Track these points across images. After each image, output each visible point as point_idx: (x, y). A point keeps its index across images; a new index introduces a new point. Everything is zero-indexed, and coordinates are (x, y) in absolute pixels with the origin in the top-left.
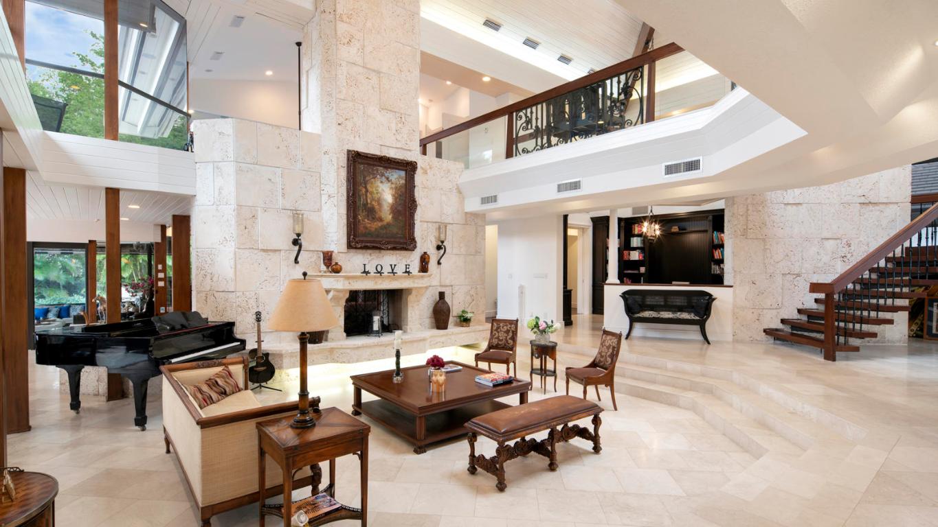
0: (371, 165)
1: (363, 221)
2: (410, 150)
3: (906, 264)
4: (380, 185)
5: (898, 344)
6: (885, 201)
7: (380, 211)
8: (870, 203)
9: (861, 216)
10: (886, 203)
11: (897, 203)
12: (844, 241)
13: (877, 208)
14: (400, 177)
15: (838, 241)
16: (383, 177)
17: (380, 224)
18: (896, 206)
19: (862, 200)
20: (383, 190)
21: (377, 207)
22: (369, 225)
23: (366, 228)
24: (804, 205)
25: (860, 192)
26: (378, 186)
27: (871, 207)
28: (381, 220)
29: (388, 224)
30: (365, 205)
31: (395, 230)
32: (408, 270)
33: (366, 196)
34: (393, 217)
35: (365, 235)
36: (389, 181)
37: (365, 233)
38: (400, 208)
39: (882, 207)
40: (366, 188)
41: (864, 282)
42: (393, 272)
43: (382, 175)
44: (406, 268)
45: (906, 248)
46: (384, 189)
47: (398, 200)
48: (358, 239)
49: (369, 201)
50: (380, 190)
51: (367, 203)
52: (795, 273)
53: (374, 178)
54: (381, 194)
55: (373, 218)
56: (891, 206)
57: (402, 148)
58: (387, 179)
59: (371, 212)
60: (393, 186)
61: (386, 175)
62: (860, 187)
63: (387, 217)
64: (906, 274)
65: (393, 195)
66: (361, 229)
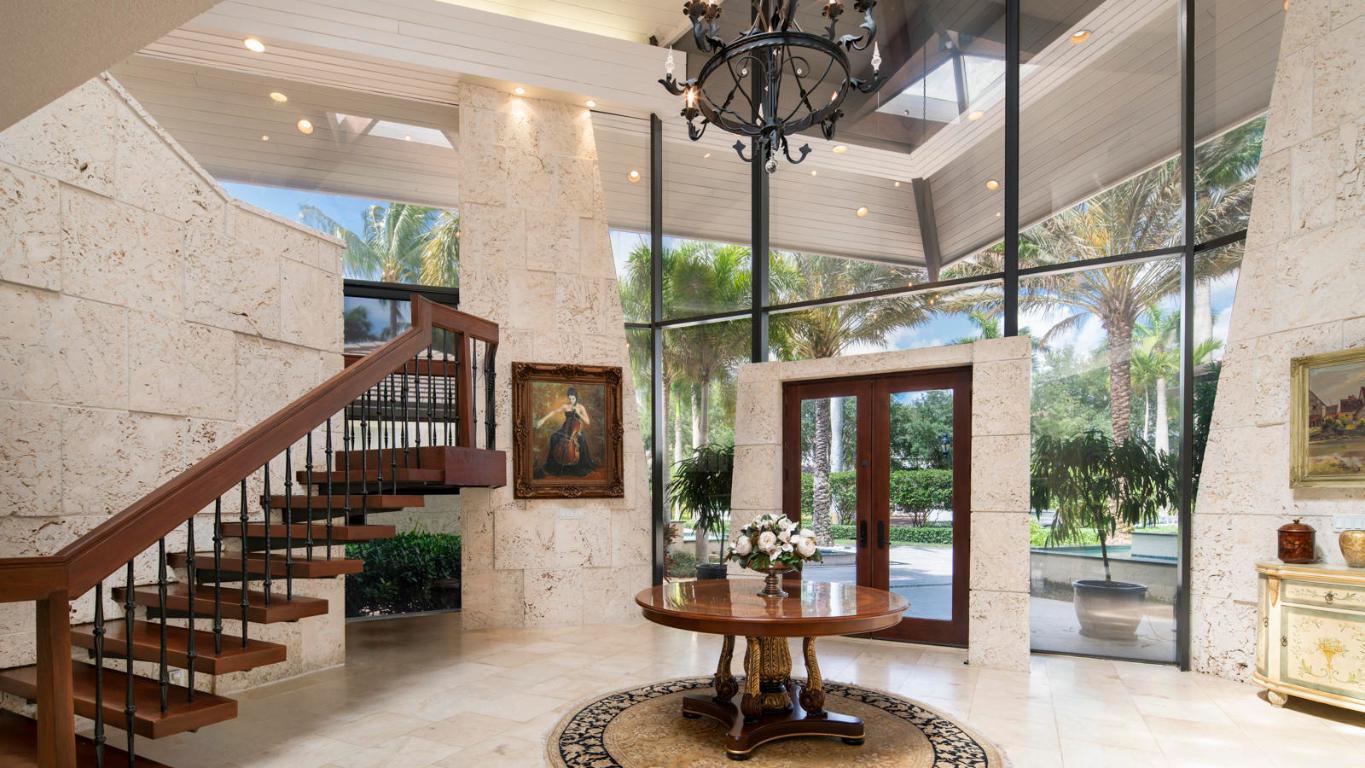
3: (339, 488)
5: (327, 668)
6: (293, 339)
8: (260, 336)
9: (237, 363)
10: (297, 346)
11: (319, 350)
12: (197, 424)
13: (277, 352)
15: (182, 425)
18: (315, 357)
19: (241, 324)
24: (69, 303)
25: (237, 303)
27: (262, 348)
39: (286, 352)
41: (251, 533)
45: (338, 454)
52: (40, 512)
56: (307, 354)
62: (235, 291)
64: (337, 513)
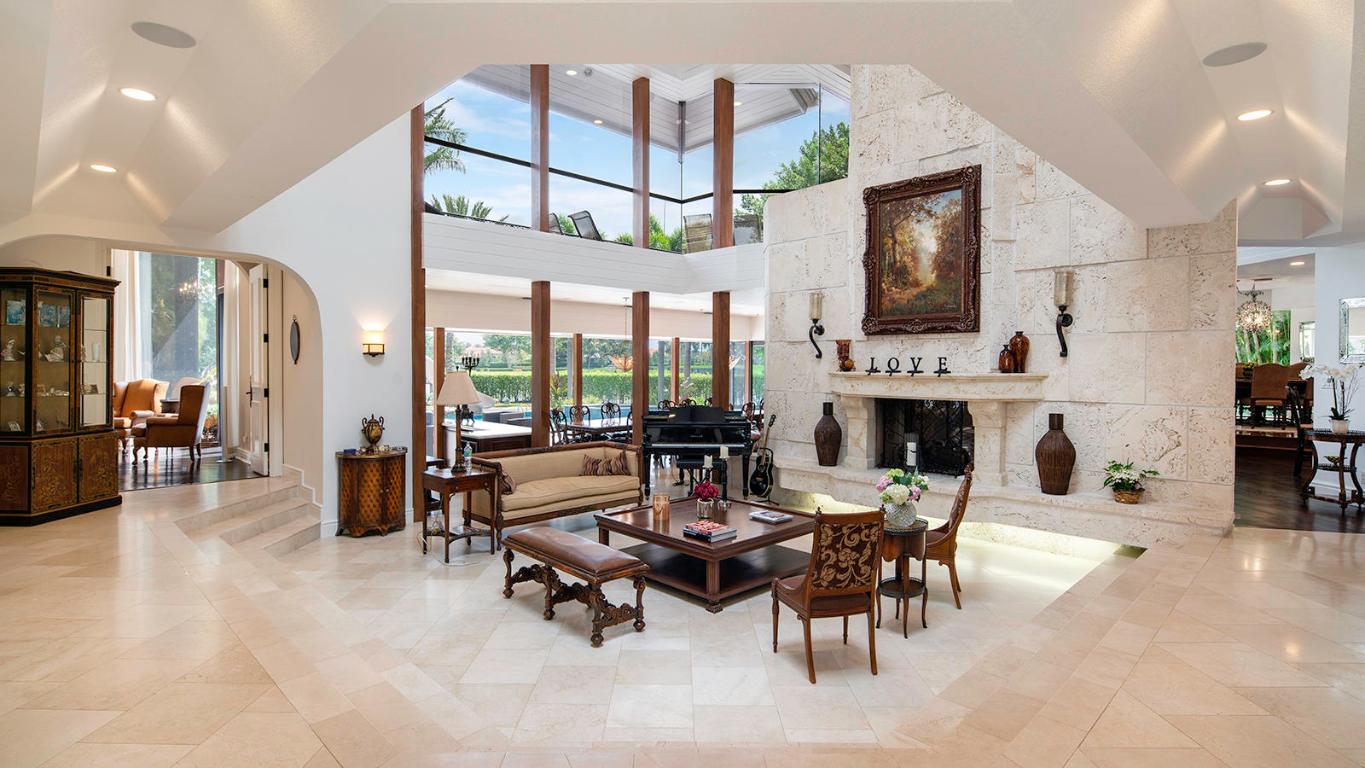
0: (901, 199)
1: (888, 291)
2: (975, 146)
4: (916, 226)
7: (916, 269)
14: (952, 202)
16: (922, 212)
17: (915, 291)
20: (922, 234)
21: (910, 264)
22: (898, 296)
23: (893, 301)
26: (913, 230)
28: (917, 284)
29: (930, 289)
30: (892, 265)
31: (941, 298)
32: (943, 367)
33: (894, 250)
34: (938, 276)
35: (892, 312)
36: (931, 216)
37: (892, 308)
38: (951, 258)
40: (893, 237)
42: (915, 371)
43: (921, 208)
44: (941, 364)
46: (923, 231)
47: (947, 244)
48: (881, 320)
49: (898, 258)
50: (916, 234)
51: (895, 262)
53: (906, 218)
54: (918, 241)
55: (905, 284)
57: (958, 149)
58: (929, 213)
59: (901, 274)
60: (939, 222)
61: (926, 207)
63: (927, 276)
65: (939, 238)
66: (886, 304)
